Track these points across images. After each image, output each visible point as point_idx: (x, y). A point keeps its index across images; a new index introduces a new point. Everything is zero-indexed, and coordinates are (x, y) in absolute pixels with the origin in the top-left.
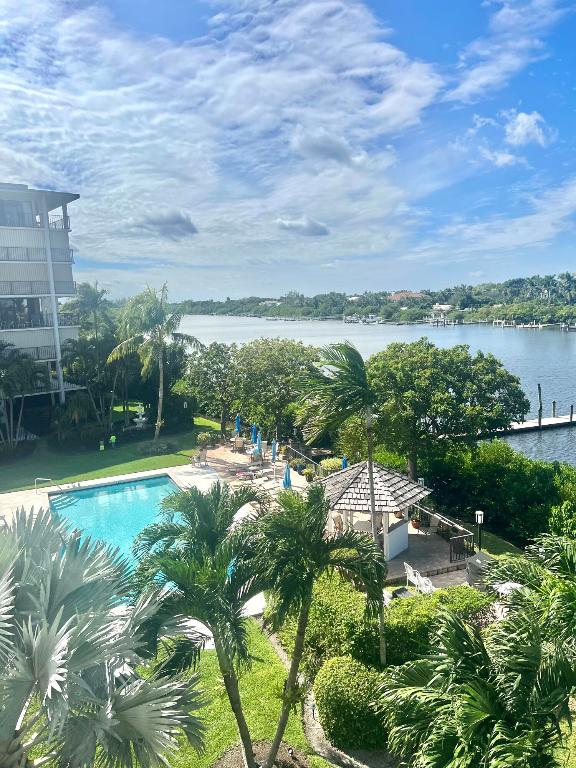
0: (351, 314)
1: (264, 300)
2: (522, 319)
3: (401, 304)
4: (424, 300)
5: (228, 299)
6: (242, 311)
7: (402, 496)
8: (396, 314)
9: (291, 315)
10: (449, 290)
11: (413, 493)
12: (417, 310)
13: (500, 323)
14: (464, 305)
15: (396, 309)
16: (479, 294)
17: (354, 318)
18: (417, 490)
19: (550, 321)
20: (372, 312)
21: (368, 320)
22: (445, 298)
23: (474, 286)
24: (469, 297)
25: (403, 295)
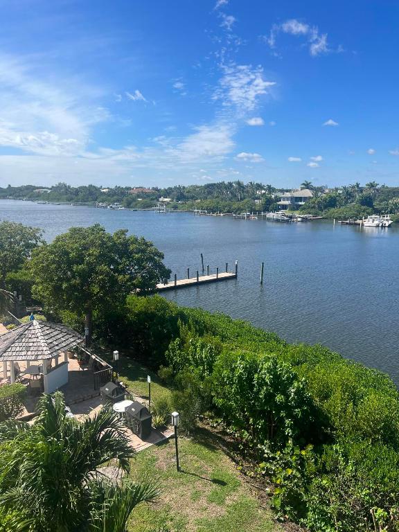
0: (103, 201)
1: (38, 188)
2: (212, 210)
3: (138, 196)
4: (153, 194)
5: (9, 185)
6: (19, 196)
7: (57, 345)
8: (134, 203)
9: (58, 200)
10: (171, 189)
11: (68, 342)
12: (148, 200)
13: (198, 212)
14: (178, 199)
15: (134, 200)
16: (188, 192)
17: (104, 205)
18: (72, 340)
19: (229, 212)
20: (118, 201)
21: (113, 206)
22: (167, 193)
23: (186, 186)
24: (182, 194)
25: (140, 190)
